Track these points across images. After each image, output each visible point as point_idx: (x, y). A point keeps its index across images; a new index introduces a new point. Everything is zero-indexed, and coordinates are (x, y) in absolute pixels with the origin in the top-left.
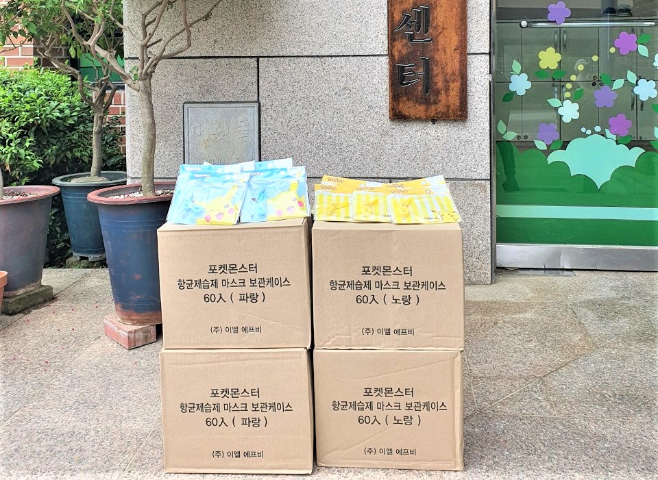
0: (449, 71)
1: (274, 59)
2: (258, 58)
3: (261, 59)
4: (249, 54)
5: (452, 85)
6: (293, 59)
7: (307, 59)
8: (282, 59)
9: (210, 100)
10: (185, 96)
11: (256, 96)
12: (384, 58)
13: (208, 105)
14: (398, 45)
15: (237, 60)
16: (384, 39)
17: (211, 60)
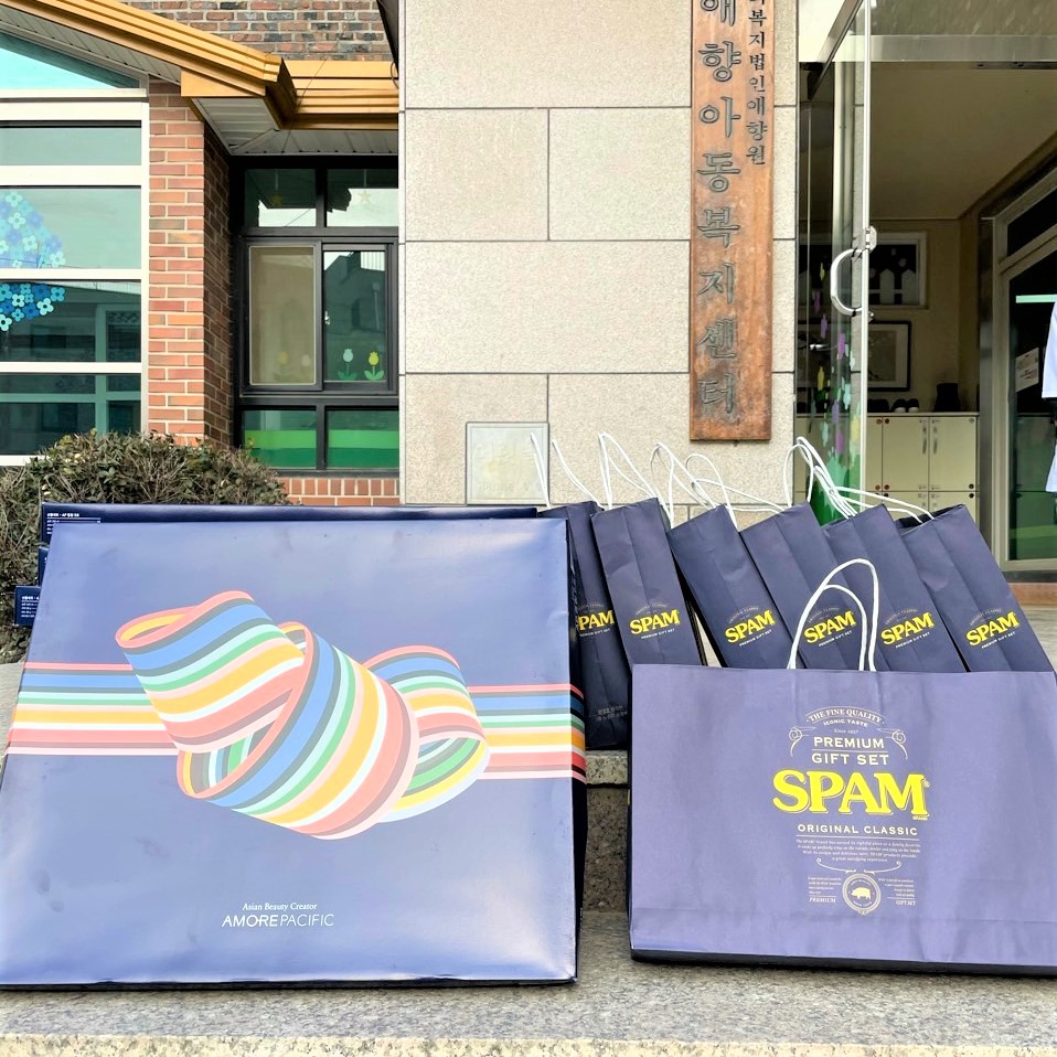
0: (754, 388)
1: (565, 376)
5: (756, 403)
8: (574, 376)
9: (496, 420)
11: (545, 416)
12: (684, 376)
14: (701, 361)
16: (684, 355)
17: (496, 376)
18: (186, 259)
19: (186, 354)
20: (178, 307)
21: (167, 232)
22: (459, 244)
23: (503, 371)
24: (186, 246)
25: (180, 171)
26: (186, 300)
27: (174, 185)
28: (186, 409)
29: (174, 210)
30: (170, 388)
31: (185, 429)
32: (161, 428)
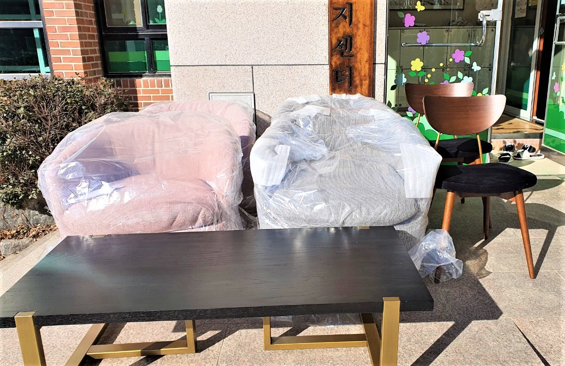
0: (363, 74)
1: (261, 66)
2: (252, 66)
3: (254, 67)
4: (247, 64)
5: (364, 82)
6: (273, 66)
7: (282, 67)
8: (267, 67)
9: (225, 91)
10: (210, 90)
11: (252, 89)
12: (326, 66)
13: (223, 94)
14: (335, 59)
15: (240, 67)
16: (326, 54)
17: (224, 67)
19: (66, 18)
23: (227, 64)
28: (71, 49)
30: (61, 37)
31: (72, 60)
32: (59, 60)
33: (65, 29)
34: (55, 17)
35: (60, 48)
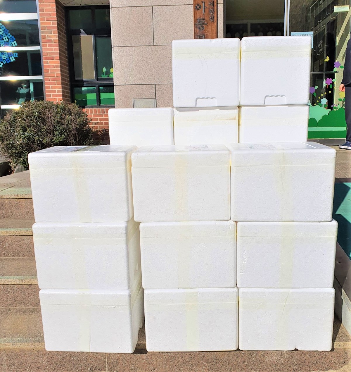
1: (160, 85)
2: (155, 84)
3: (156, 85)
4: (153, 83)
6: (166, 85)
7: (170, 85)
8: (163, 85)
9: (141, 98)
10: (133, 97)
11: (155, 97)
13: (140, 100)
15: (149, 85)
17: (141, 85)
18: (53, 43)
19: (55, 73)
20: (52, 58)
21: (47, 35)
22: (129, 47)
23: (142, 84)
24: (53, 39)
25: (49, 15)
26: (54, 56)
27: (48, 20)
28: (56, 90)
29: (48, 28)
30: (52, 83)
31: (57, 96)
32: (50, 96)
33: (54, 79)
34: (49, 73)
35: (51, 89)
